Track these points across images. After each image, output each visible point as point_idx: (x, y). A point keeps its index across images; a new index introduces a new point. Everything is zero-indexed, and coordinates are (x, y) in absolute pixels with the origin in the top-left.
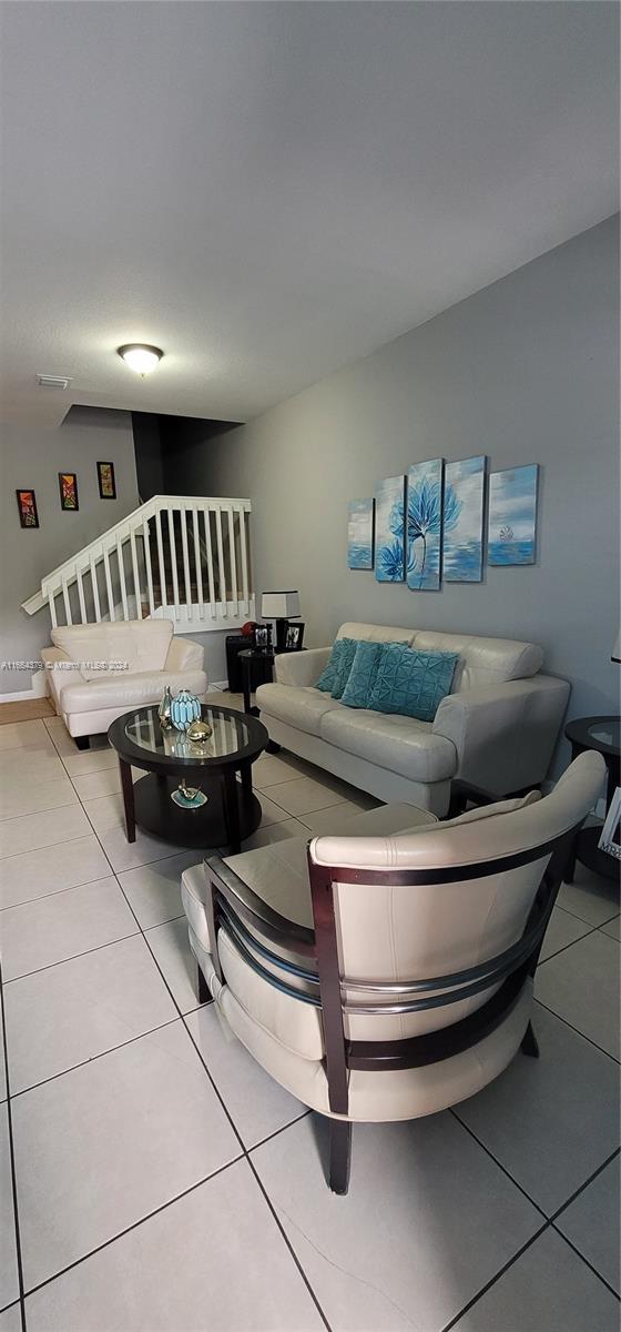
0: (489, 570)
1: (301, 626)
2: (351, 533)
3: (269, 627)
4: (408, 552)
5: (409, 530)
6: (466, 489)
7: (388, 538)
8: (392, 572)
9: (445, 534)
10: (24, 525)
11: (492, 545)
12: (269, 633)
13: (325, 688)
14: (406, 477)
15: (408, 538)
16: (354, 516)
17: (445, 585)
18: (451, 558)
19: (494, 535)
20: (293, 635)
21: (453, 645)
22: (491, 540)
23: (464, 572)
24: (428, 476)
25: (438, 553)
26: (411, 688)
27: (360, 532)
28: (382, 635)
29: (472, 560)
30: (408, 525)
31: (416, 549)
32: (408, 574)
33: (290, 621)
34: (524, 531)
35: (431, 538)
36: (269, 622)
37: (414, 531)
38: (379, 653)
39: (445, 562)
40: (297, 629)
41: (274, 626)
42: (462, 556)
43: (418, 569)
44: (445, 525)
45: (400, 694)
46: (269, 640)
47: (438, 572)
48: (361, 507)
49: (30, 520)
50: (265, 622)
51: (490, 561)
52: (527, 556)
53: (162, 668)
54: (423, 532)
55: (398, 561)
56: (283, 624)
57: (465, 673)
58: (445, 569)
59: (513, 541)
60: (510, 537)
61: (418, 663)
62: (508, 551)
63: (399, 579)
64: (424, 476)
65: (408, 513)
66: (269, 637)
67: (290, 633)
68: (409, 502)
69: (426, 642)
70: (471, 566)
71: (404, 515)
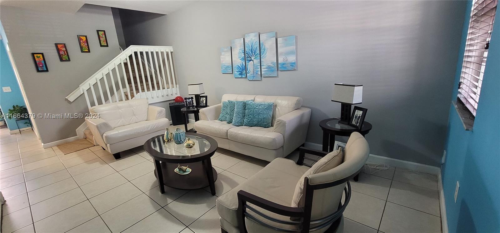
0: (279, 72)
1: (206, 97)
2: (222, 60)
3: (192, 98)
4: (247, 67)
5: (247, 57)
6: (269, 44)
7: (238, 61)
8: (241, 74)
9: (262, 60)
10: (61, 60)
11: (280, 63)
12: (192, 101)
13: (222, 120)
14: (244, 39)
15: (247, 61)
16: (223, 53)
17: (262, 78)
18: (264, 68)
19: (281, 60)
20: (203, 100)
21: (269, 100)
22: (279, 62)
23: (271, 73)
24: (253, 38)
25: (260, 67)
26: (259, 116)
27: (226, 59)
28: (247, 98)
29: (273, 69)
30: (246, 57)
31: (250, 65)
32: (248, 75)
33: (201, 95)
34: (292, 59)
35: (256, 61)
36: (192, 96)
37: (249, 59)
38: (245, 105)
39: (262, 70)
40: (205, 98)
41: (194, 98)
42: (269, 67)
43: (252, 73)
44: (261, 57)
45: (255, 119)
46: (193, 104)
47: (260, 74)
48: (226, 50)
49: (65, 57)
50: (190, 96)
51: (279, 69)
52: (293, 67)
53: (146, 119)
54: (253, 59)
55: (243, 70)
56: (198, 97)
57: (277, 109)
58: (262, 73)
59: (288, 62)
60: (287, 60)
61: (260, 107)
62: (286, 66)
63: (244, 77)
64: (252, 39)
65: (246, 52)
66: (193, 102)
67: (201, 100)
68: (246, 48)
69: (259, 100)
70: (273, 71)
71: (245, 53)
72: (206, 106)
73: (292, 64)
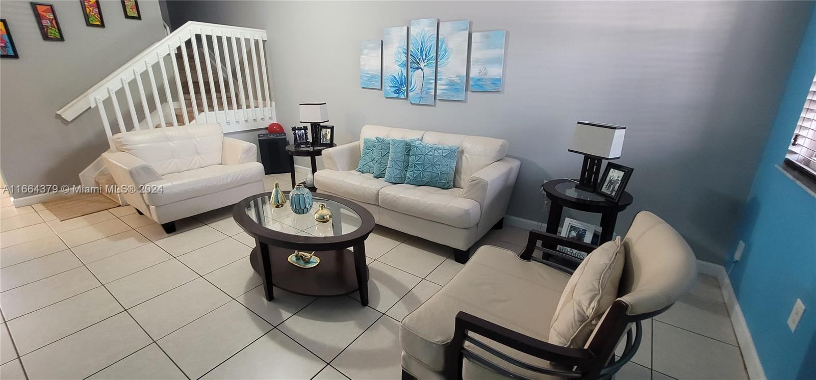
0: (469, 93)
1: (332, 128)
2: (362, 63)
3: (305, 128)
4: (409, 79)
5: (412, 61)
6: (455, 42)
7: (394, 68)
8: (398, 91)
9: (438, 69)
10: (46, 37)
11: (473, 78)
12: (306, 133)
13: (365, 171)
14: (408, 28)
15: (410, 70)
16: (366, 51)
17: (437, 102)
18: (442, 85)
19: (474, 73)
20: (326, 134)
21: (449, 141)
22: (471, 75)
23: (453, 94)
24: (426, 29)
25: (434, 81)
26: (435, 169)
27: (370, 63)
28: (410, 136)
29: (458, 87)
30: (410, 61)
31: (416, 78)
32: (410, 94)
33: (321, 124)
34: (495, 71)
35: (429, 71)
36: (305, 125)
37: (416, 66)
38: (408, 148)
39: (438, 87)
40: (329, 130)
41: (309, 126)
42: (451, 84)
43: (418, 90)
44: (439, 63)
45: (427, 173)
46: (307, 138)
47: (433, 94)
48: (372, 45)
49: (52, 32)
50: (302, 125)
51: (470, 88)
52: (495, 87)
53: (220, 162)
54: (422, 66)
55: (402, 84)
56: (316, 127)
57: (464, 158)
58: (438, 92)
59: (487, 77)
60: (486, 74)
61: (436, 153)
62: (483, 83)
63: (402, 96)
64: (422, 30)
65: (410, 53)
66: (306, 136)
67: (323, 132)
68: (411, 46)
69: (431, 139)
70: (457, 90)
71: (407, 54)
72: (331, 145)
73: (496, 82)
